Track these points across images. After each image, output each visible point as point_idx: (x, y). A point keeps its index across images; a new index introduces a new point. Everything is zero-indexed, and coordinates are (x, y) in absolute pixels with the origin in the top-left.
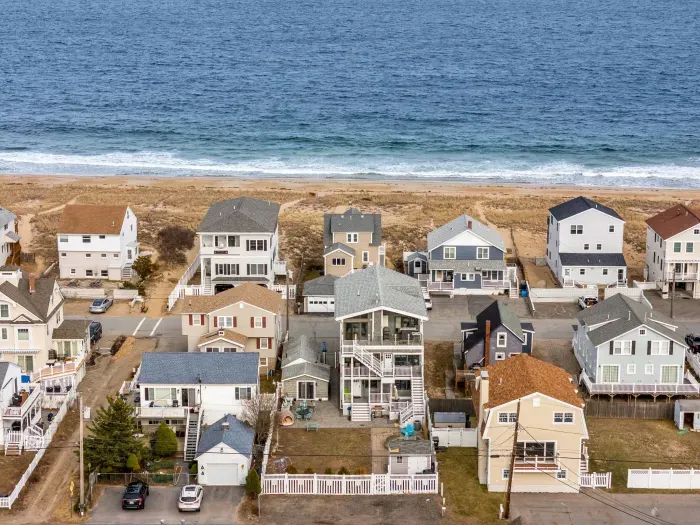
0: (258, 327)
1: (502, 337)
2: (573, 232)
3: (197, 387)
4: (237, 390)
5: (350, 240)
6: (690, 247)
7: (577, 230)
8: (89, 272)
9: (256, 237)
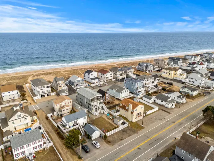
0: (69, 103)
1: (107, 95)
3: (77, 120)
4: (84, 118)
6: (108, 75)
7: (92, 75)
8: (10, 99)
9: (48, 85)
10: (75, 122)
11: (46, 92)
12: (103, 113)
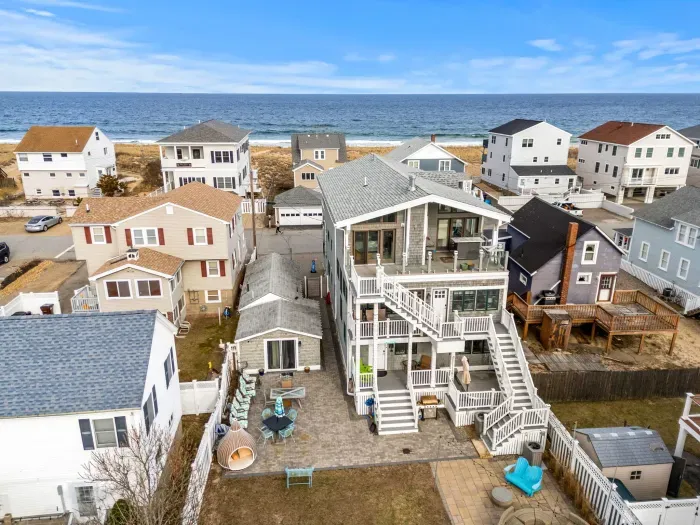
0: (200, 244)
1: (590, 248)
2: (524, 145)
4: (84, 425)
5: (317, 157)
6: (650, 153)
7: (528, 144)
8: (56, 192)
9: (222, 147)
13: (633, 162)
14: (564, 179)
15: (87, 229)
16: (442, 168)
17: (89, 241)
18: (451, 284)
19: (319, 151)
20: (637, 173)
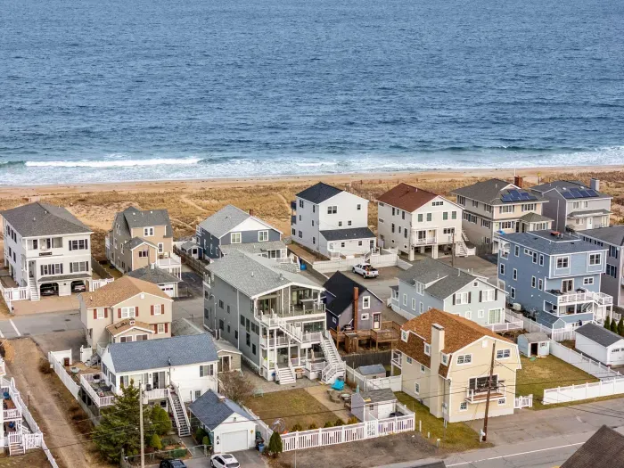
0: (157, 313)
1: (366, 300)
2: (330, 212)
3: (166, 370)
4: (201, 367)
5: (146, 234)
6: (429, 217)
7: (332, 211)
9: (78, 237)
10: (156, 375)
11: (66, 271)
12: (319, 378)
13: (417, 226)
14: (366, 241)
15: (95, 310)
16: (262, 239)
17: (95, 317)
18: (303, 320)
19: (149, 228)
20: (422, 234)
